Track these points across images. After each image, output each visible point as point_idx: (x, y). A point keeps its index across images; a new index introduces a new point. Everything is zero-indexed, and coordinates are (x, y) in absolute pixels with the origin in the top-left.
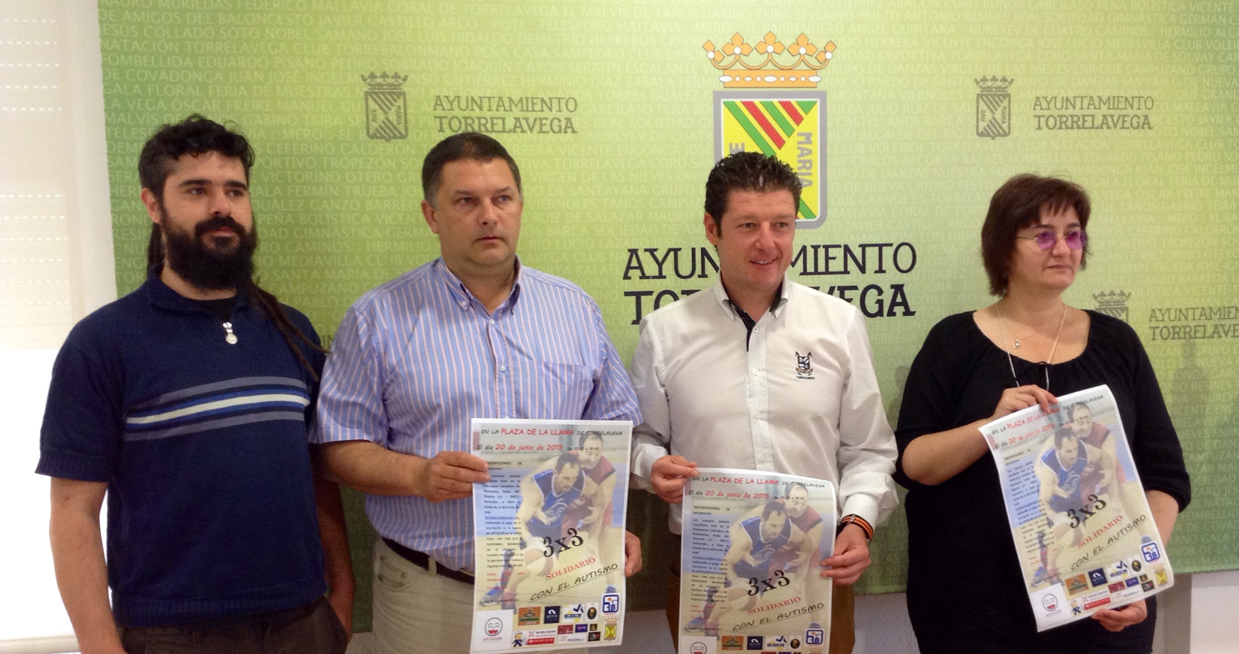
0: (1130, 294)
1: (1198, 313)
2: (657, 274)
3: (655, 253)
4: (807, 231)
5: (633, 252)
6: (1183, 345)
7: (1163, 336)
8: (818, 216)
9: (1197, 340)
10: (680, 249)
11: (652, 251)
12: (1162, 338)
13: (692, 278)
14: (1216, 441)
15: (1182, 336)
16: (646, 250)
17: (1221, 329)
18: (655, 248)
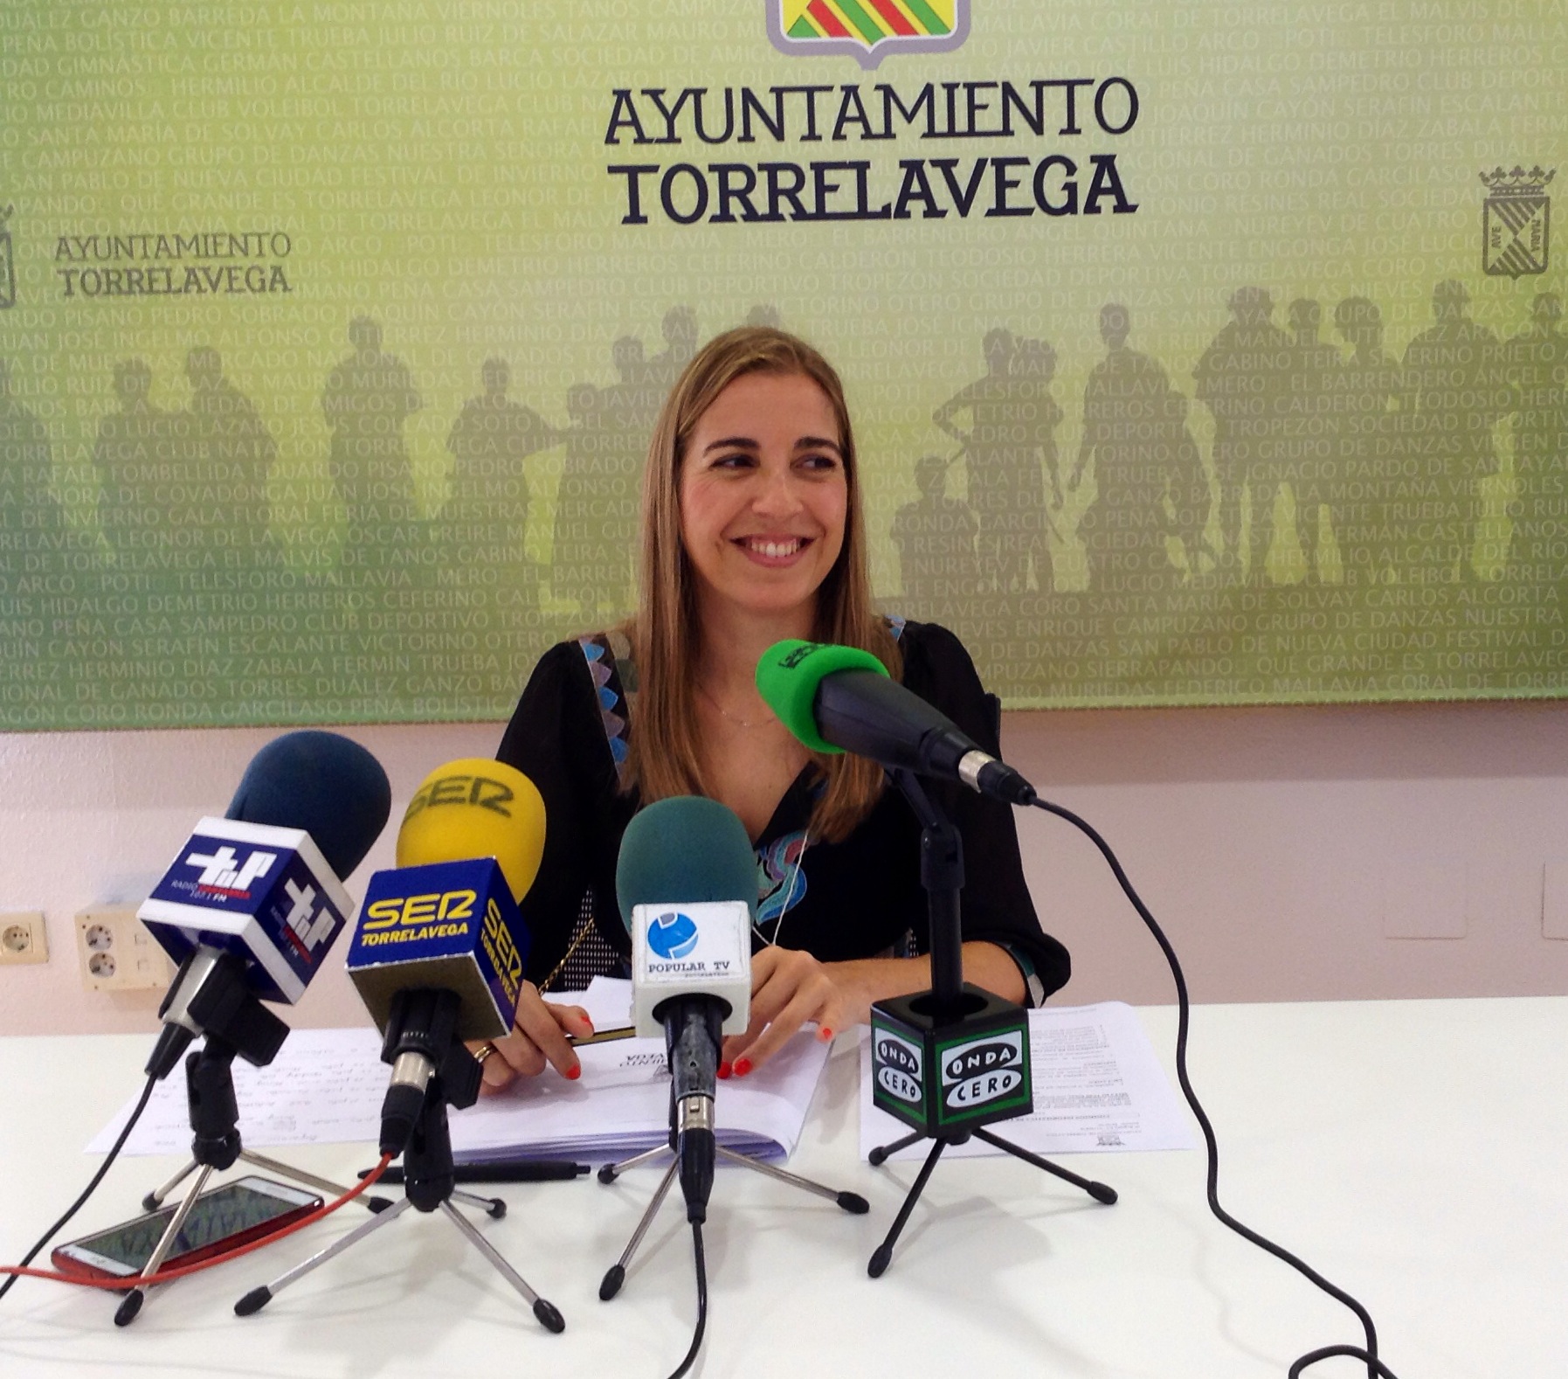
0: (1552, 172)
2: (664, 134)
3: (661, 97)
4: (931, 55)
5: (622, 95)
8: (954, 29)
10: (704, 91)
11: (655, 94)
13: (728, 142)
16: (644, 92)
18: (661, 87)
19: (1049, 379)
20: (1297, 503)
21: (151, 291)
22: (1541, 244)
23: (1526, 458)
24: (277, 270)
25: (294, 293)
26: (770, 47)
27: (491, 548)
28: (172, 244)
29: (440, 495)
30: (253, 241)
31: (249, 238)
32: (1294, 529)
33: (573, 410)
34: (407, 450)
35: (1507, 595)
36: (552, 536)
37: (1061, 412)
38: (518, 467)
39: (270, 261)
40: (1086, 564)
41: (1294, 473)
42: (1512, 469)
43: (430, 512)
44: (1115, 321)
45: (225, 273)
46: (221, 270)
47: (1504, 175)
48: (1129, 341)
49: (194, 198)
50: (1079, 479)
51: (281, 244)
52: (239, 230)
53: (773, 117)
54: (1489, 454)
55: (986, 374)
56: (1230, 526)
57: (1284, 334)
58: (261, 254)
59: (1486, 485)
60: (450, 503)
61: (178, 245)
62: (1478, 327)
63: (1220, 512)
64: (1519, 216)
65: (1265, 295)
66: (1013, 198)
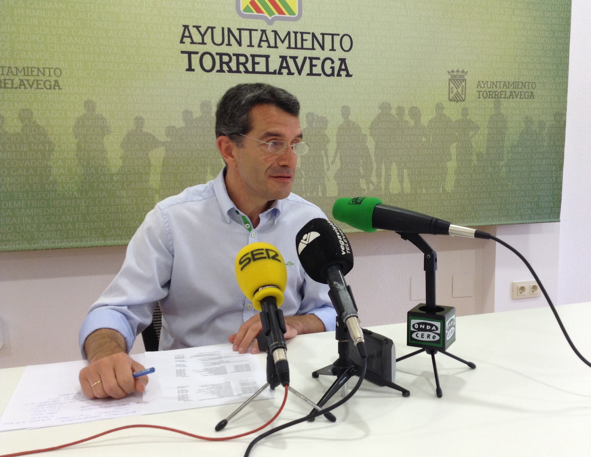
0: (467, 72)
1: (502, 84)
2: (201, 41)
3: (199, 28)
4: (290, 22)
5: (186, 27)
6: (494, 102)
7: (484, 96)
8: (297, 13)
9: (501, 99)
10: (215, 28)
11: (197, 27)
12: (483, 97)
13: (223, 45)
14: (510, 155)
15: (494, 97)
16: (194, 27)
17: (514, 94)
18: (200, 25)
19: (326, 129)
20: (398, 169)
21: (5, 87)
22: (464, 93)
23: (459, 156)
24: (56, 81)
25: (62, 90)
26: (237, 15)
27: (137, 183)
28: (14, 70)
29: (118, 164)
30: (47, 71)
31: (45, 70)
32: (397, 177)
33: (168, 135)
34: (105, 148)
35: (454, 196)
36: (160, 179)
37: (329, 139)
38: (147, 154)
39: (54, 78)
40: (337, 188)
41: (397, 159)
42: (455, 159)
43: (114, 170)
44: (346, 111)
45: (35, 82)
46: (34, 80)
47: (454, 72)
48: (350, 118)
49: (23, 54)
50: (335, 161)
51: (58, 72)
52: (41, 66)
53: (238, 38)
54: (450, 155)
55: (306, 127)
56: (379, 176)
57: (395, 117)
58: (50, 76)
59: (449, 164)
60: (122, 167)
61: (16, 71)
62: (447, 117)
63: (376, 172)
64: (458, 84)
65: (389, 105)
66: (316, 70)
